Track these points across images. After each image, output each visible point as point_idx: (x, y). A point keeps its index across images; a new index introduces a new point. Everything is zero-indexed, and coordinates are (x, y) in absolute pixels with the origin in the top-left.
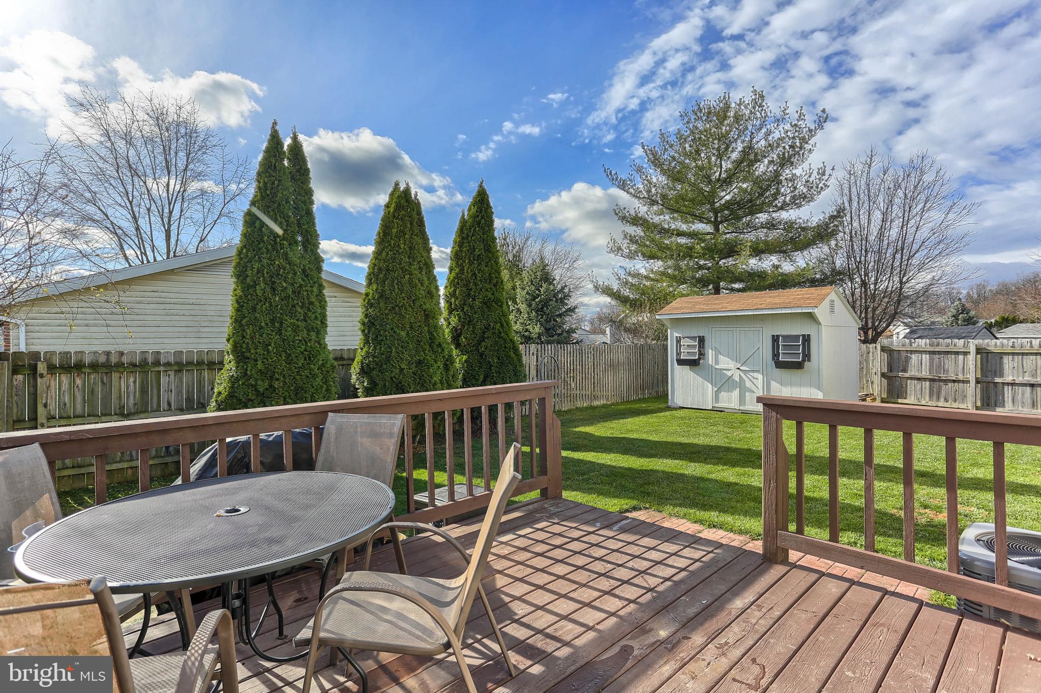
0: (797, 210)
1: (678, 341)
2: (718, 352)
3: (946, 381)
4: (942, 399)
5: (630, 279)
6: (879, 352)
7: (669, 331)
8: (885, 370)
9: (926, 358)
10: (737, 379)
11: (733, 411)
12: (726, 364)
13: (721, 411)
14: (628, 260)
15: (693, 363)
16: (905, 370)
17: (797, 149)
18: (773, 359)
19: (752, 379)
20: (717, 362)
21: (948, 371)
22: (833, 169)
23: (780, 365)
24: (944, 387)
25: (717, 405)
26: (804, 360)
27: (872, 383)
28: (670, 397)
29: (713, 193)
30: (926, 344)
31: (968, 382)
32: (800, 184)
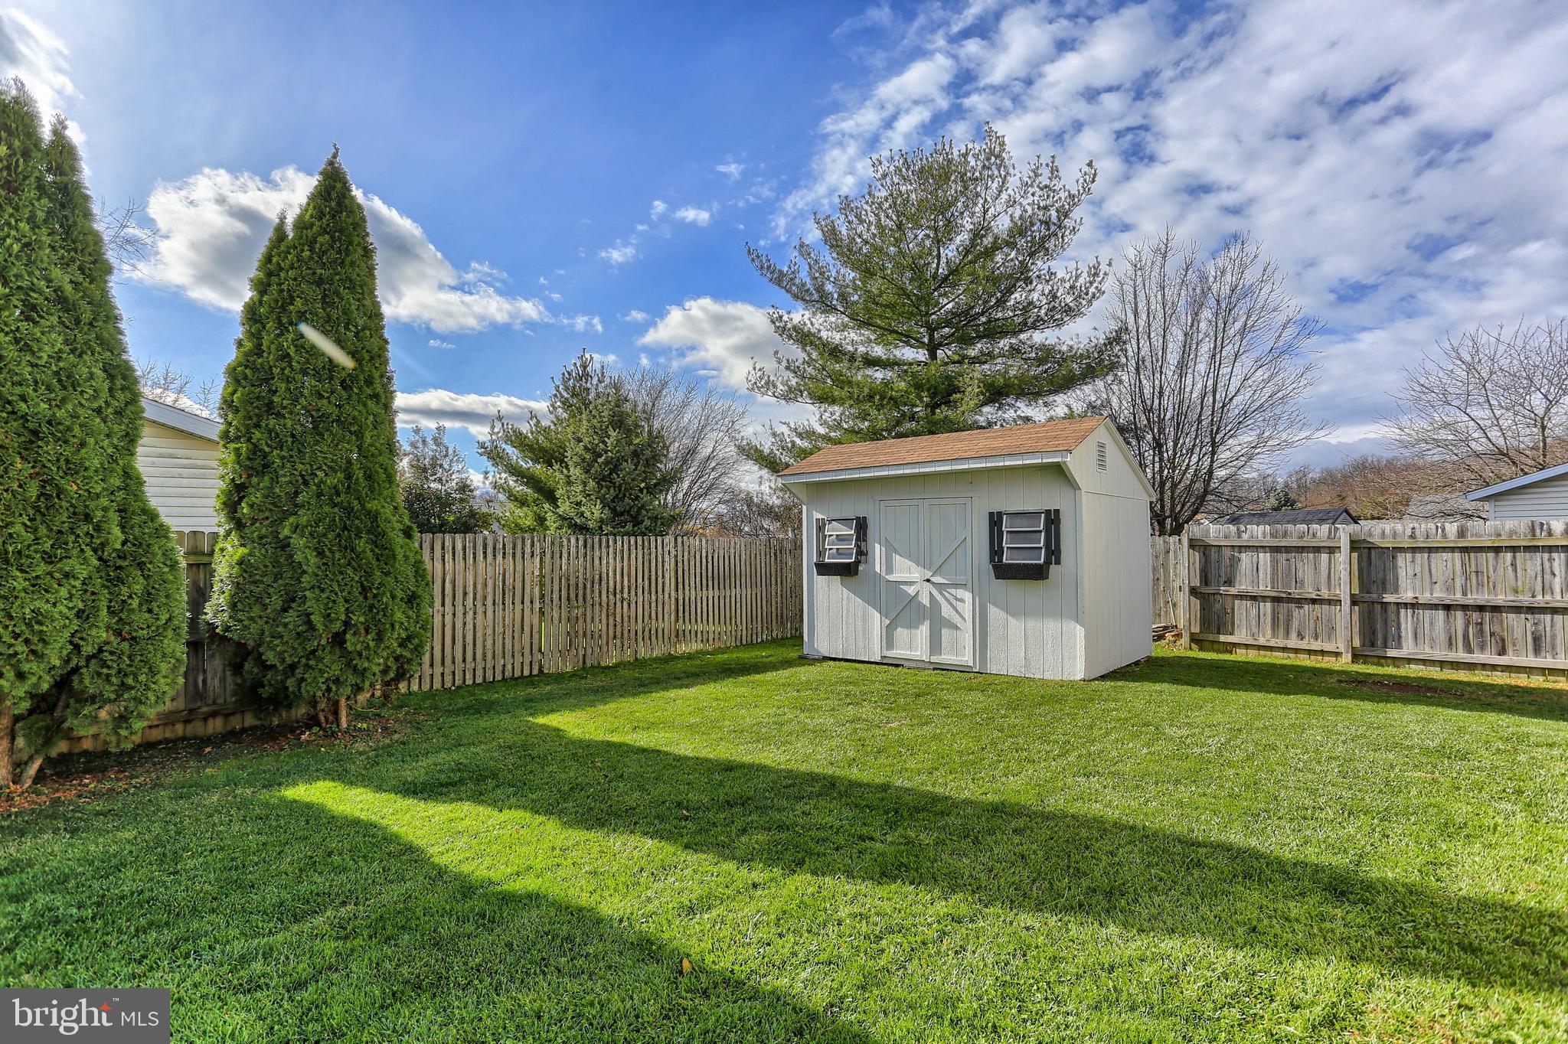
0: (1057, 330)
1: (821, 528)
2: (891, 550)
3: (1300, 602)
4: (1294, 635)
5: (798, 441)
6: (1186, 549)
7: (804, 508)
8: (1197, 583)
9: (1265, 558)
10: (925, 600)
11: (920, 665)
12: (907, 572)
13: (897, 666)
14: (783, 402)
15: (847, 571)
16: (1229, 582)
17: (1053, 228)
18: (992, 560)
19: (954, 602)
20: (890, 569)
21: (1302, 583)
22: (1110, 265)
23: (1004, 572)
24: (1296, 613)
25: (889, 654)
26: (1048, 562)
27: (1174, 605)
28: (806, 638)
29: (926, 300)
30: (1264, 534)
31: (1336, 602)
32: (1061, 291)
